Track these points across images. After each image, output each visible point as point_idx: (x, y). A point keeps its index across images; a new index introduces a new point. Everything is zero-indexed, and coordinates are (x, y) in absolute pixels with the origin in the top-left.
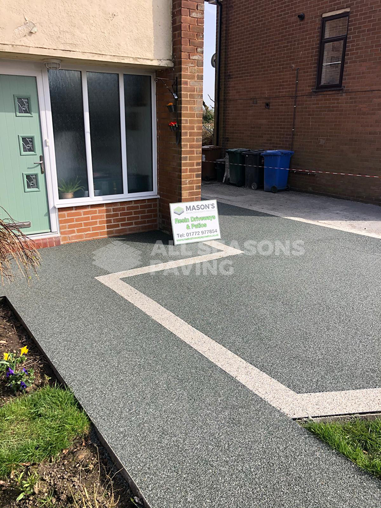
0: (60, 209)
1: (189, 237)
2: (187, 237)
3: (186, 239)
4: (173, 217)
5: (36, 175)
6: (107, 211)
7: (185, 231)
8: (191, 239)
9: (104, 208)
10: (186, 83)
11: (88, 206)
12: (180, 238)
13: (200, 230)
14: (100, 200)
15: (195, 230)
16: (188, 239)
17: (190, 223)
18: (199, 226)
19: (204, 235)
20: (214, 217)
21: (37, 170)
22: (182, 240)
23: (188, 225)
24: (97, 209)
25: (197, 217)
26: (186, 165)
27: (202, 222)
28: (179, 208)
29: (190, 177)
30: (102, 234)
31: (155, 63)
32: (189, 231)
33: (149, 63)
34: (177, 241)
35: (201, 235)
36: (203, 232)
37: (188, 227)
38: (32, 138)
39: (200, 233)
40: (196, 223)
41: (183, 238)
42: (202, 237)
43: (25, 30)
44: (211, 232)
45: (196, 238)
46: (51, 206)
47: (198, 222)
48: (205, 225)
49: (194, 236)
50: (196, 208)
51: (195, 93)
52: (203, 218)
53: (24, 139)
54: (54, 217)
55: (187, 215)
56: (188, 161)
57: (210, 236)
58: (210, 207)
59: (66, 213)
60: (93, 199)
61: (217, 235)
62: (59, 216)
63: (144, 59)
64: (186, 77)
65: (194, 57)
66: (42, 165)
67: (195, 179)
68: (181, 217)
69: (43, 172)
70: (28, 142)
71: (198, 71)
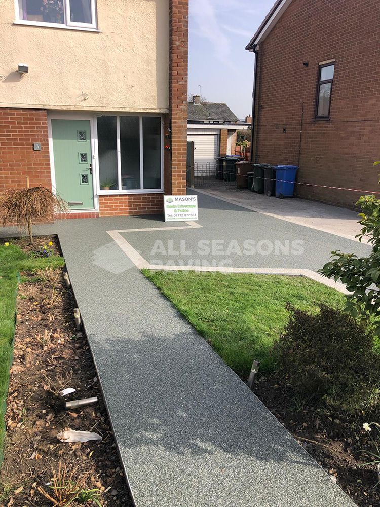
0: (100, 196)
1: (176, 217)
2: (174, 217)
3: (173, 219)
4: (166, 204)
5: (87, 175)
6: (129, 199)
7: (173, 214)
8: (177, 218)
9: (127, 197)
10: (175, 122)
11: (117, 195)
12: (169, 217)
13: (184, 213)
14: (125, 192)
15: (180, 213)
16: (175, 218)
17: (177, 209)
18: (183, 211)
19: (186, 217)
20: (194, 206)
21: (88, 173)
24: (123, 197)
25: (182, 205)
26: (175, 172)
27: (185, 209)
28: (170, 199)
29: (178, 179)
30: (125, 213)
31: (157, 111)
32: (176, 214)
33: (153, 111)
34: (167, 219)
35: (184, 217)
36: (185, 215)
37: (175, 211)
38: (86, 154)
40: (181, 209)
41: (171, 218)
43: (81, 98)
44: (191, 215)
46: (95, 194)
47: (183, 208)
48: (187, 211)
49: (179, 217)
50: (182, 199)
51: (182, 128)
52: (186, 206)
53: (81, 155)
54: (96, 200)
55: (175, 203)
56: (177, 170)
57: (191, 218)
58: (192, 199)
59: (103, 198)
60: (120, 191)
61: (196, 218)
62: (100, 200)
63: (150, 109)
64: (175, 119)
65: (181, 107)
66: (91, 170)
67: (182, 181)
68: (171, 204)
69: (91, 174)
70: (84, 157)
71: (183, 115)
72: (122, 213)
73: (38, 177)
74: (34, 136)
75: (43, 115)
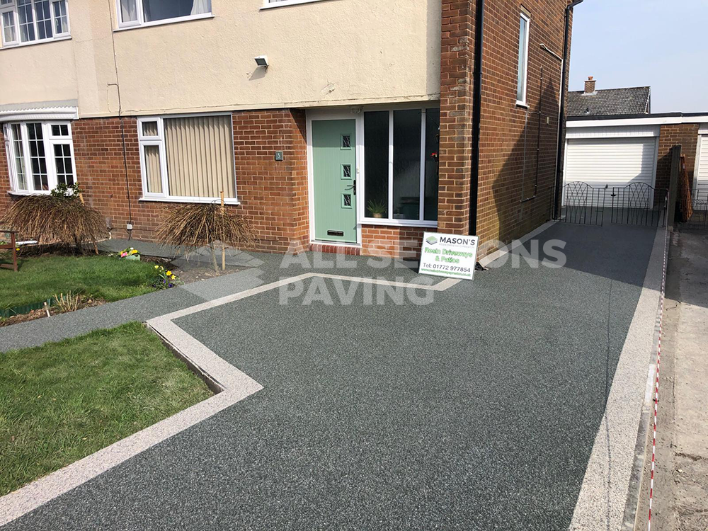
0: (364, 226)
1: (436, 269)
2: (432, 269)
3: (432, 271)
4: (425, 245)
5: (350, 196)
6: (401, 233)
7: (433, 262)
8: (438, 271)
9: (399, 231)
10: (445, 114)
11: (385, 226)
12: (425, 268)
13: (450, 264)
14: (396, 222)
15: (444, 263)
16: (434, 271)
17: (440, 256)
18: (451, 260)
19: (453, 271)
20: (470, 255)
21: (351, 192)
22: (428, 270)
23: (437, 256)
24: (392, 231)
25: (450, 251)
26: (443, 195)
27: (454, 257)
28: (432, 238)
29: (448, 207)
31: (426, 98)
32: (437, 263)
33: (419, 99)
34: (422, 270)
35: (449, 270)
36: (452, 268)
37: (437, 259)
38: (349, 166)
39: (449, 268)
40: (447, 256)
41: (429, 268)
42: (450, 273)
43: (327, 89)
44: (462, 269)
45: (443, 272)
46: (358, 223)
47: (450, 256)
48: (457, 261)
49: (441, 270)
50: (452, 241)
51: (456, 123)
52: (457, 253)
53: (345, 167)
54: (359, 230)
55: (440, 246)
56: (446, 192)
57: (460, 274)
58: (469, 243)
59: (367, 229)
60: (391, 221)
61: (469, 275)
62: (363, 231)
63: (414, 96)
64: (445, 108)
65: (454, 89)
66: (355, 187)
67: (454, 210)
68: (433, 247)
69: (355, 194)
70: (347, 169)
71: (459, 102)
73: (279, 194)
74: (276, 142)
75: (287, 116)
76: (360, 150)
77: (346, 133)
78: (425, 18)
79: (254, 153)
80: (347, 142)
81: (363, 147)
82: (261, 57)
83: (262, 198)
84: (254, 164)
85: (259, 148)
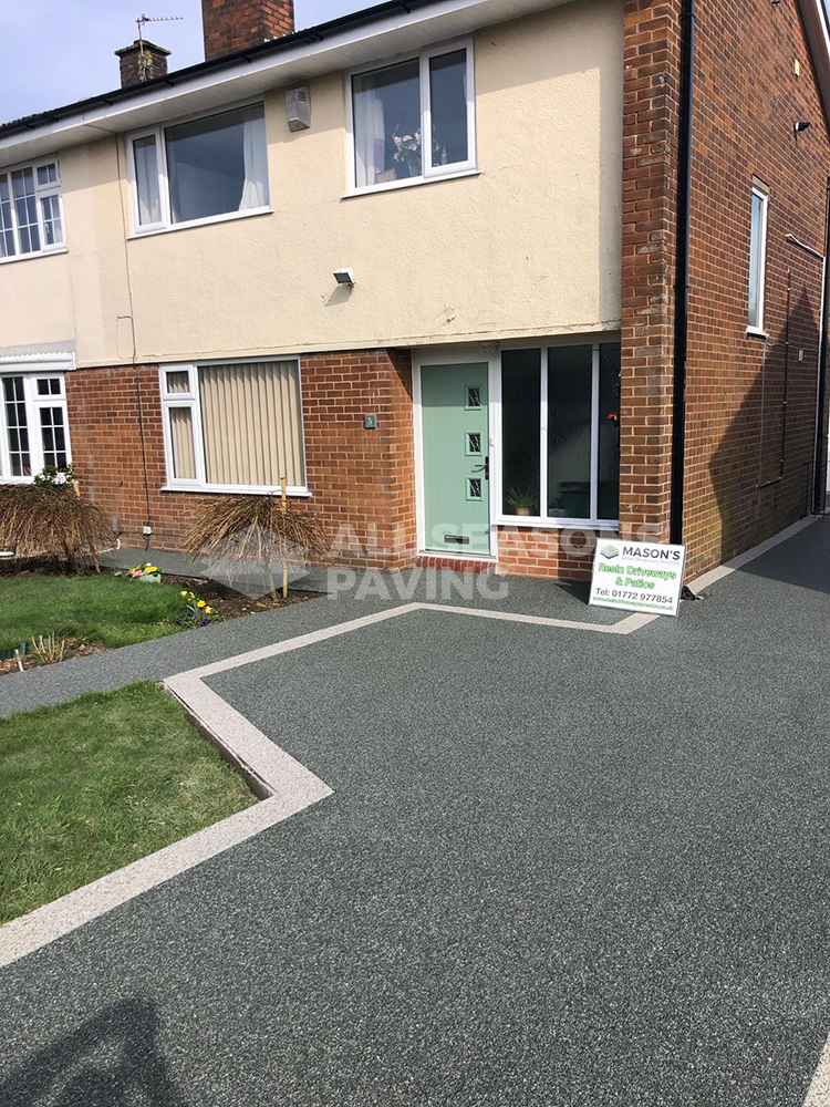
1: (617, 598)
2: (611, 597)
3: (610, 601)
4: (599, 559)
5: (479, 481)
7: (612, 587)
8: (619, 602)
10: (629, 353)
12: (600, 596)
13: (640, 591)
14: (554, 523)
15: (630, 588)
16: (613, 601)
17: (624, 577)
18: (641, 584)
19: (644, 602)
20: (673, 575)
21: (481, 475)
22: (603, 600)
23: (619, 578)
25: (639, 569)
26: (627, 479)
27: (647, 579)
28: (611, 547)
29: (635, 499)
30: (551, 572)
31: (598, 328)
32: (619, 588)
34: (595, 599)
35: (638, 600)
36: (643, 597)
37: (619, 582)
38: (478, 436)
39: (639, 597)
40: (635, 578)
41: (605, 597)
42: (639, 604)
43: (444, 317)
44: (659, 599)
45: (628, 603)
46: (492, 523)
47: (640, 577)
48: (651, 586)
49: (626, 599)
50: (642, 553)
51: (647, 366)
52: (650, 573)
53: (472, 436)
55: (622, 561)
56: (632, 474)
57: (656, 606)
58: (671, 556)
60: (544, 520)
61: (671, 608)
63: (580, 325)
64: (629, 343)
65: (643, 312)
66: (487, 468)
67: (645, 504)
68: (612, 563)
69: (487, 478)
70: (475, 439)
71: (650, 333)
72: (544, 571)
73: (370, 480)
74: (366, 401)
75: (382, 360)
76: (496, 409)
77: (473, 384)
78: (597, 202)
79: (332, 418)
80: (476, 397)
81: (500, 405)
82: (343, 271)
83: (344, 487)
84: (333, 434)
85: (340, 410)
